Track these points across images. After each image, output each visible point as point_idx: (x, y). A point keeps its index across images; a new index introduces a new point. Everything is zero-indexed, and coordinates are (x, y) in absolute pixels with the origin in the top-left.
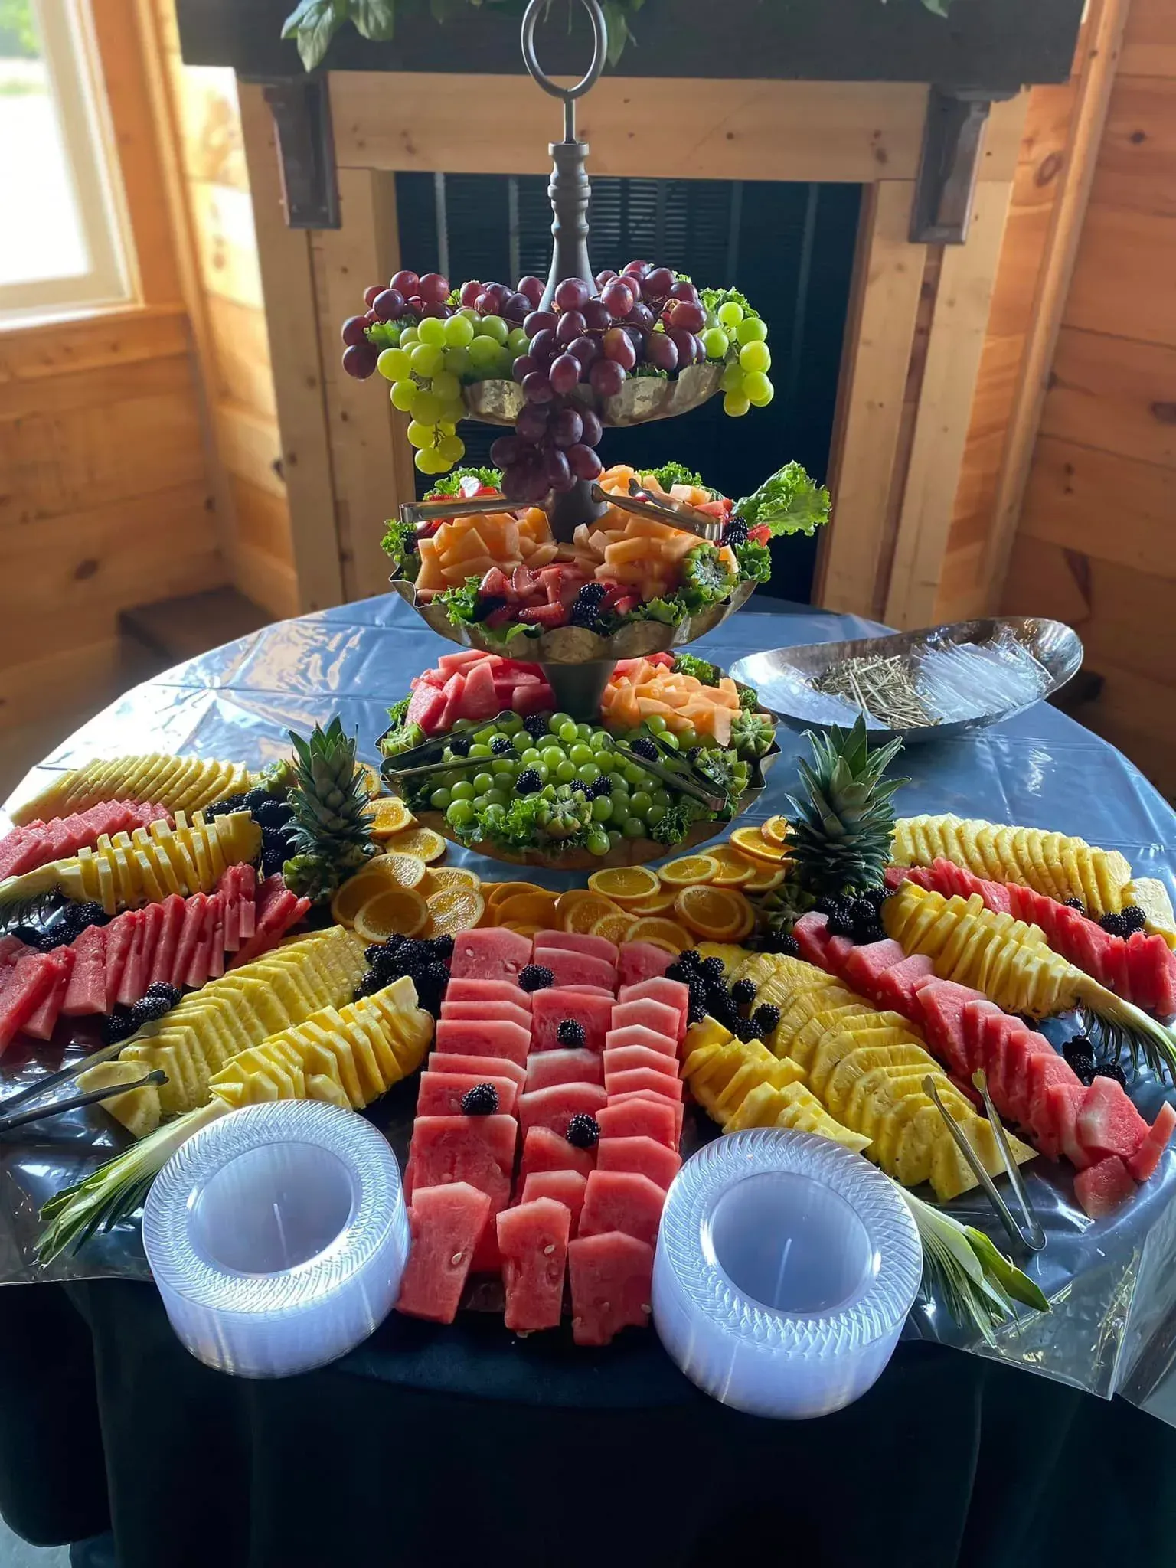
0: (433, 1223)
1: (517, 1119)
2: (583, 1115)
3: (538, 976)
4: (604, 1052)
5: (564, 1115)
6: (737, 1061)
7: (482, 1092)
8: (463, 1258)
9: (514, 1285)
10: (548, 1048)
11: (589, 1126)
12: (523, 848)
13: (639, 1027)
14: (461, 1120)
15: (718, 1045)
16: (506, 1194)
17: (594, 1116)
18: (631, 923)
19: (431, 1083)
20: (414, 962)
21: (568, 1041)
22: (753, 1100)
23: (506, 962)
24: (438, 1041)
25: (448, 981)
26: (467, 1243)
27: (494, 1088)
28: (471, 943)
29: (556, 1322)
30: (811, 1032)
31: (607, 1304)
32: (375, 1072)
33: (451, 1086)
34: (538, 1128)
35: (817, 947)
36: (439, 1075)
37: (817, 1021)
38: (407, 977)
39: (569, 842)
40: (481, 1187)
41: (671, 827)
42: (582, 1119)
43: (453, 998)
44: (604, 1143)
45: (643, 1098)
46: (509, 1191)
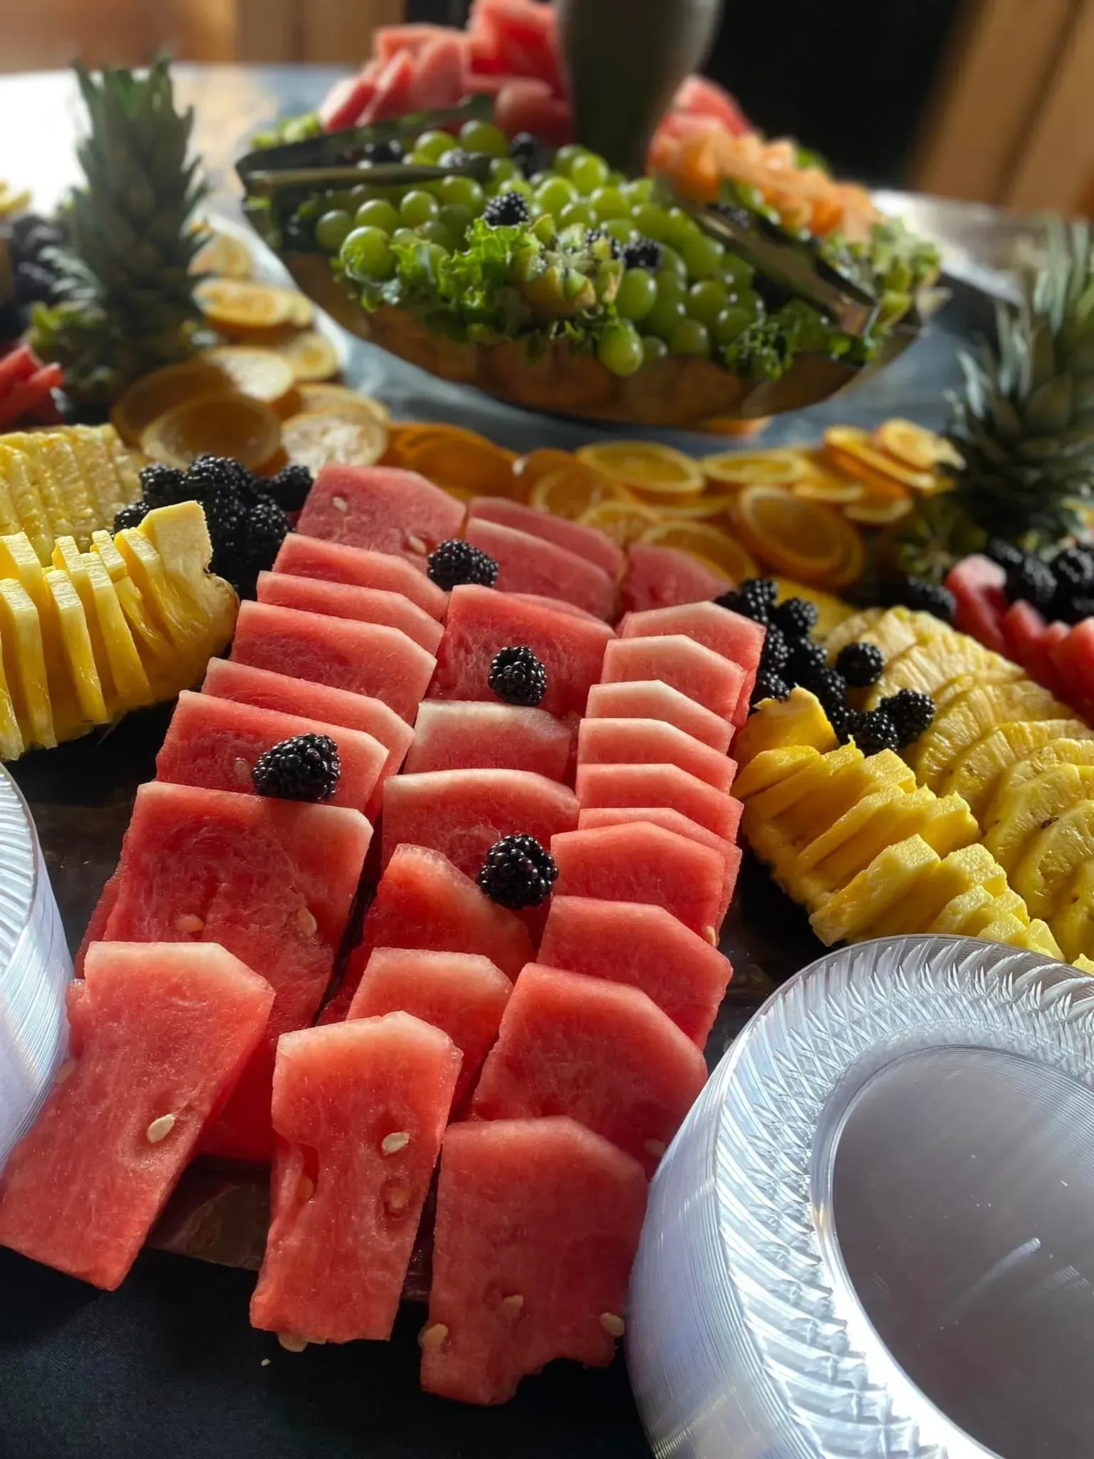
0: (120, 1030)
1: (377, 824)
2: (526, 837)
3: (467, 562)
4: (582, 721)
5: (478, 831)
6: (852, 788)
7: (302, 749)
8: (177, 1128)
9: (292, 1218)
10: (464, 697)
11: (535, 864)
12: (476, 328)
13: (659, 686)
14: (247, 803)
15: (814, 752)
16: (318, 984)
17: (547, 845)
18: (647, 523)
19: (199, 720)
20: (224, 495)
21: (510, 687)
22: (892, 867)
23: (408, 531)
24: (237, 642)
25: (283, 536)
26: (195, 1093)
27: (333, 748)
28: (343, 485)
29: (380, 1327)
30: (991, 756)
31: (518, 1300)
32: (89, 679)
33: (241, 730)
34: (419, 850)
35: (987, 616)
36: (221, 704)
37: (1003, 738)
38: (193, 503)
39: (568, 325)
40: (258, 961)
41: (765, 343)
42: (521, 846)
43: (287, 569)
44: (566, 906)
45: (659, 823)
46: (325, 978)
